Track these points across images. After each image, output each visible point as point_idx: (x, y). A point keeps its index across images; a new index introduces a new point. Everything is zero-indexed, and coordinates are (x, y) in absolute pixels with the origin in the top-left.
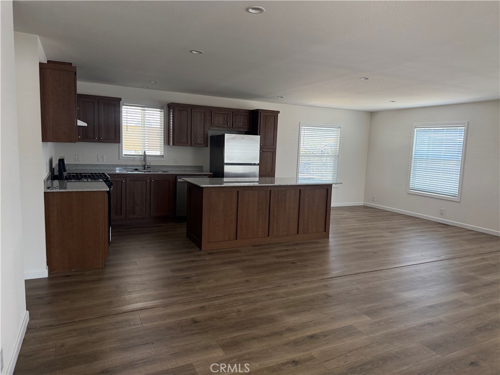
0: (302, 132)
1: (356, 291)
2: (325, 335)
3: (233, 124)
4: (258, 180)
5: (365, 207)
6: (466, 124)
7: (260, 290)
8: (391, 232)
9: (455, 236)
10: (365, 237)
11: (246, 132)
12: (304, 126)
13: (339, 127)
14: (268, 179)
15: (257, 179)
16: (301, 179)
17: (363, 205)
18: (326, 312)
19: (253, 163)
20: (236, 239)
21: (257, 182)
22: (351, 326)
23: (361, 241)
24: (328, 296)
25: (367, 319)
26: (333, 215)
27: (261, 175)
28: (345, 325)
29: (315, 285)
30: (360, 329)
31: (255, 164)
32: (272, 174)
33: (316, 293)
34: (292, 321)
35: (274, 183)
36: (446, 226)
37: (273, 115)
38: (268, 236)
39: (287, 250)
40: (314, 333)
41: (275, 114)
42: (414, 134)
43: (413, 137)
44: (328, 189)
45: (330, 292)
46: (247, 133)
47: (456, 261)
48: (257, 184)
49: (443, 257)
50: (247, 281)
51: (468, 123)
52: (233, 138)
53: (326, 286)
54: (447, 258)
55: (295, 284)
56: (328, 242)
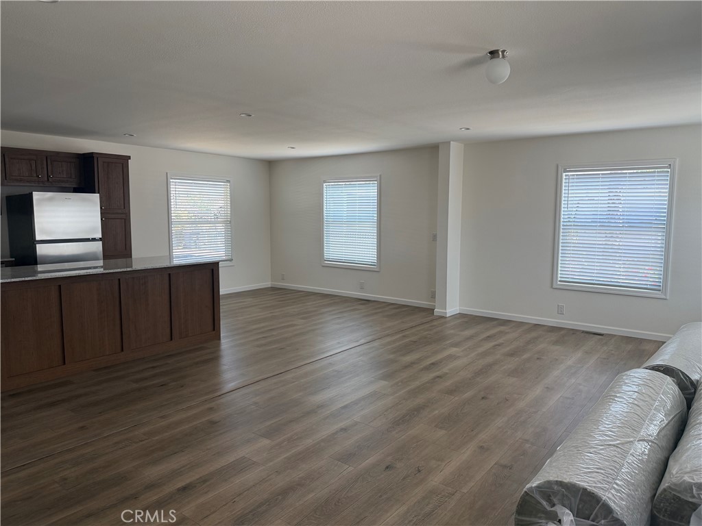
0: (172, 188)
1: (253, 407)
2: (204, 480)
3: (48, 176)
4: (102, 265)
5: (273, 289)
6: (379, 178)
7: (105, 437)
8: (302, 318)
9: (376, 313)
10: (271, 330)
11: (74, 188)
12: (175, 179)
13: (228, 181)
14: (120, 261)
15: (101, 263)
16: (176, 257)
17: (270, 286)
18: (209, 447)
19: (91, 237)
20: (64, 364)
21: (102, 267)
22: (243, 458)
23: (264, 336)
24: (213, 423)
25: (266, 442)
26: (224, 307)
27: (106, 256)
28: (235, 459)
29: (194, 411)
30: (254, 459)
31: (94, 240)
32: (126, 252)
33: (195, 423)
34: (153, 472)
35: (132, 267)
36: (367, 302)
37: (121, 162)
38: (122, 350)
39: (153, 367)
40: (188, 481)
41: (124, 160)
42: (323, 191)
43: (323, 194)
44: (213, 270)
45: (214, 417)
46: (76, 190)
47: (376, 344)
48: (101, 271)
49: (362, 341)
50: (82, 428)
51: (380, 176)
52: (50, 199)
53: (211, 409)
54: (366, 341)
55: (162, 417)
56: (219, 345)
